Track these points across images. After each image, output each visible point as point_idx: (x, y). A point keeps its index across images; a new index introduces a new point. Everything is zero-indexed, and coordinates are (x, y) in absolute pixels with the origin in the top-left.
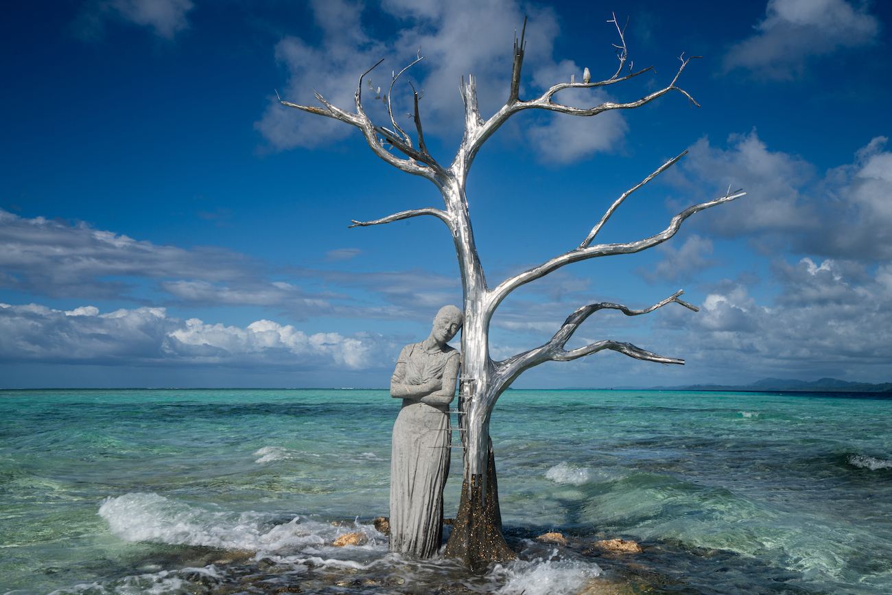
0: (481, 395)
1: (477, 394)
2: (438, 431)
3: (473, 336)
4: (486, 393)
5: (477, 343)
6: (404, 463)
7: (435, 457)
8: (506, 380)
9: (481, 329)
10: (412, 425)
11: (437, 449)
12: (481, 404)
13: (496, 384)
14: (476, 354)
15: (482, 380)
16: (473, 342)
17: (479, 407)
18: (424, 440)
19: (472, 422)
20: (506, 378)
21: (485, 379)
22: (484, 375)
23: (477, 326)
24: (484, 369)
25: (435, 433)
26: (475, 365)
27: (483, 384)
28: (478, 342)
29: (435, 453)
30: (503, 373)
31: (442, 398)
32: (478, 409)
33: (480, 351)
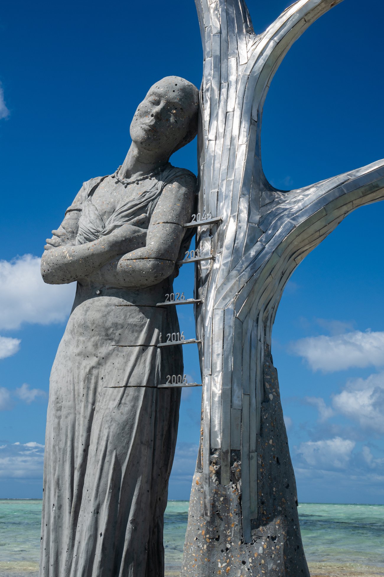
0: (235, 251)
1: (224, 250)
2: (137, 349)
3: (221, 130)
4: (248, 248)
5: (228, 142)
6: (63, 431)
7: (126, 409)
8: (302, 220)
9: (237, 113)
10: (82, 339)
11: (131, 391)
12: (234, 272)
13: (276, 228)
14: (224, 167)
15: (238, 218)
16: (220, 141)
17: (227, 279)
18: (103, 371)
19: (209, 315)
20: (302, 215)
21: (244, 215)
22: (244, 206)
23: (230, 109)
24: (243, 195)
25: (129, 355)
26: (224, 190)
27: (239, 228)
28: (232, 139)
29: (127, 400)
30: (296, 208)
31: (140, 264)
32: (224, 284)
33: (235, 156)
